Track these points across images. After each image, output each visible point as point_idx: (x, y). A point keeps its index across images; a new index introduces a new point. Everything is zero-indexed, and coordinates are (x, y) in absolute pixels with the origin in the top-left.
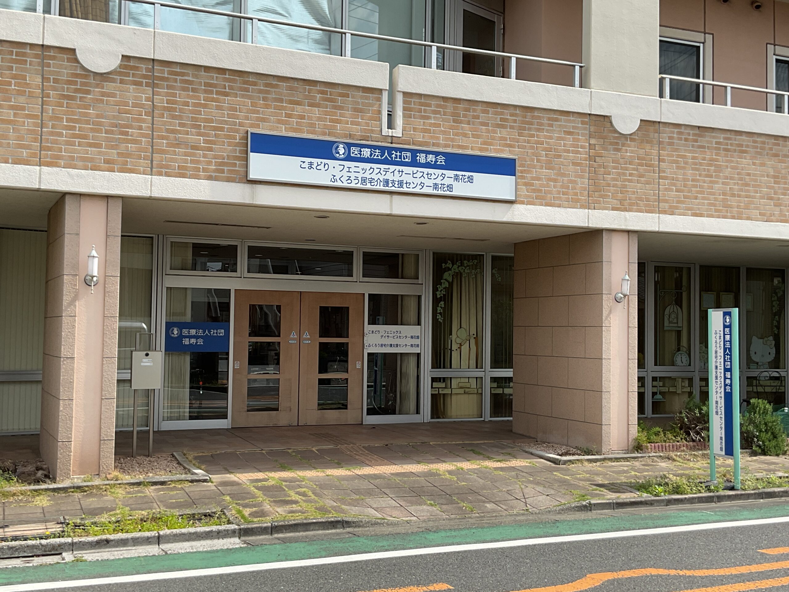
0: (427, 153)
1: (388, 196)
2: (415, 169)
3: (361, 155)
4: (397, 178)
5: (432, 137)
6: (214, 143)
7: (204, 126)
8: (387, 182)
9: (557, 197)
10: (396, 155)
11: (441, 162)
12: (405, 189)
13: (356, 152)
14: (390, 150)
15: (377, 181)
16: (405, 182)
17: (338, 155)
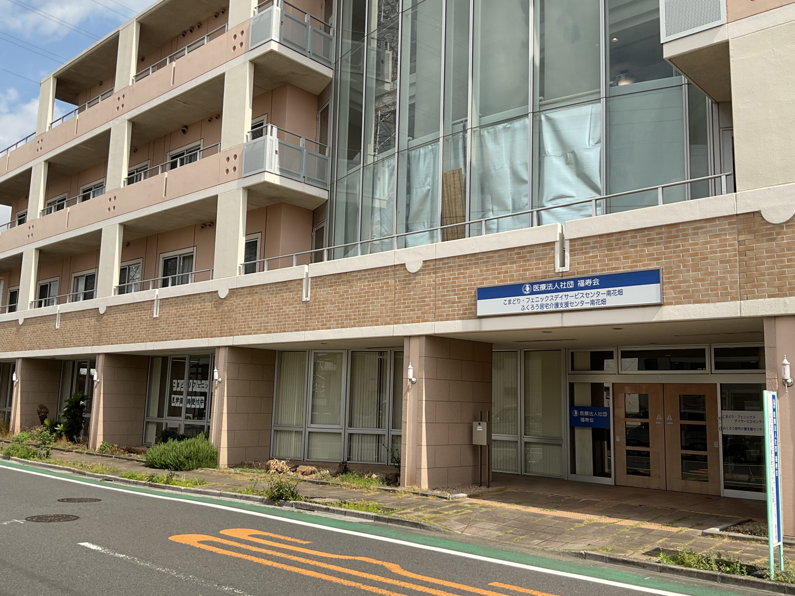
0: (585, 279)
1: (559, 315)
2: (577, 292)
3: (539, 289)
4: (564, 300)
5: (590, 267)
6: (462, 298)
7: (458, 290)
8: (557, 305)
9: (705, 295)
10: (563, 285)
11: (596, 283)
12: (570, 308)
13: (537, 288)
14: (559, 282)
15: (550, 305)
16: (570, 302)
17: (525, 292)
